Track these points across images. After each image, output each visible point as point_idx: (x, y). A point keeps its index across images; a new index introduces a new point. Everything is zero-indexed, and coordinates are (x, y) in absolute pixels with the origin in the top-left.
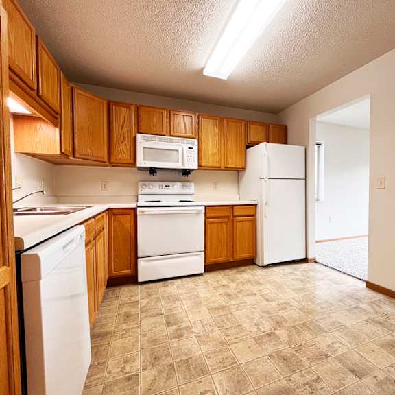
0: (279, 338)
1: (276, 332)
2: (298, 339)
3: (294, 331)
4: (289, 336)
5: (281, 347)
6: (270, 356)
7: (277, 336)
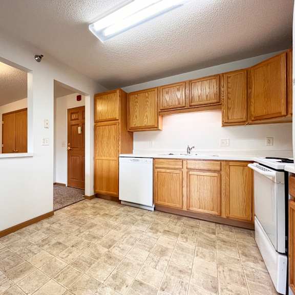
0: (103, 246)
1: (107, 250)
2: (91, 251)
3: (96, 255)
4: (97, 250)
5: (99, 242)
6: (102, 236)
7: (105, 247)
